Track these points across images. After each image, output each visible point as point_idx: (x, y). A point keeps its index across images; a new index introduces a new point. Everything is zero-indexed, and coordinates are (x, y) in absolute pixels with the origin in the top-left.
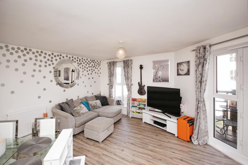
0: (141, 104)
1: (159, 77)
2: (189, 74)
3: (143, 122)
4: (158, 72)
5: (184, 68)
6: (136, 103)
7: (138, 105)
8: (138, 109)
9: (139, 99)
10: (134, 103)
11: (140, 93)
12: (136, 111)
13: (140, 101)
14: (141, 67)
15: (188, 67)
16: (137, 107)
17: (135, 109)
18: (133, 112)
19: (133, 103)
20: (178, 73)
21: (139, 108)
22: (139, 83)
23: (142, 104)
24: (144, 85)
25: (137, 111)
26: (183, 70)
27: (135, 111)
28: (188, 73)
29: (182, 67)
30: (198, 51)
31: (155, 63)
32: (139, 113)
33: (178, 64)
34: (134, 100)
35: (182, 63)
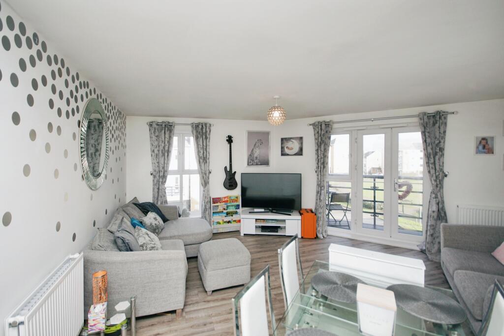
0: (230, 206)
1: (256, 158)
2: (302, 155)
3: (242, 234)
4: (255, 150)
5: (295, 146)
6: (221, 206)
7: (225, 209)
8: (226, 216)
9: (225, 198)
10: (218, 206)
11: (228, 186)
12: (223, 220)
13: (227, 201)
14: (230, 140)
15: (300, 145)
16: (223, 212)
17: (220, 217)
18: (219, 223)
19: (215, 206)
20: (283, 153)
21: (228, 214)
22: (226, 168)
23: (232, 206)
24: (235, 172)
25: (225, 220)
26: (292, 149)
27: (221, 221)
28: (300, 153)
29: (290, 144)
30: (320, 127)
31: (251, 134)
32: (229, 222)
33: (282, 139)
34: (216, 200)
35: (291, 138)
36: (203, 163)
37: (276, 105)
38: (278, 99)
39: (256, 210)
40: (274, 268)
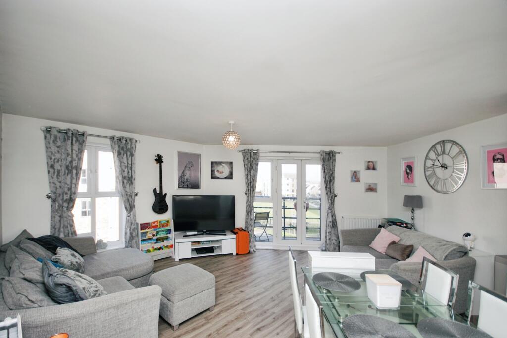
0: (160, 231)
1: (187, 180)
2: (232, 178)
3: (177, 260)
4: (185, 172)
5: (226, 170)
6: (150, 232)
7: (154, 235)
8: (156, 243)
9: (154, 223)
10: (146, 232)
11: (158, 210)
12: (153, 248)
13: (156, 226)
14: (159, 160)
15: (230, 169)
16: (152, 238)
17: (149, 244)
18: (148, 251)
19: (143, 233)
20: (214, 176)
21: (158, 240)
22: (155, 190)
23: (163, 231)
24: (166, 195)
25: (155, 247)
26: (222, 172)
27: (151, 249)
28: (230, 176)
29: (220, 168)
31: (182, 156)
32: (160, 249)
33: (212, 163)
34: (144, 226)
35: (221, 162)
36: (128, 185)
37: (231, 130)
38: (233, 124)
39: (188, 233)
40: (227, 286)
